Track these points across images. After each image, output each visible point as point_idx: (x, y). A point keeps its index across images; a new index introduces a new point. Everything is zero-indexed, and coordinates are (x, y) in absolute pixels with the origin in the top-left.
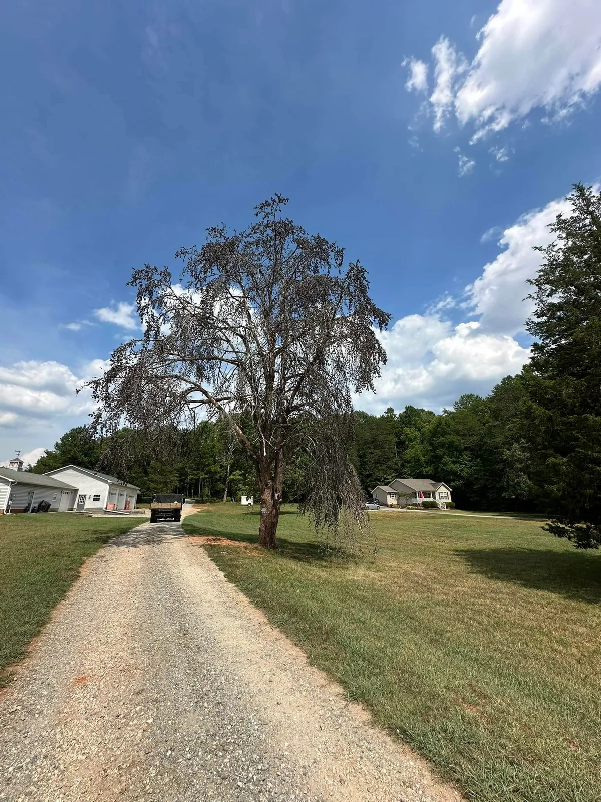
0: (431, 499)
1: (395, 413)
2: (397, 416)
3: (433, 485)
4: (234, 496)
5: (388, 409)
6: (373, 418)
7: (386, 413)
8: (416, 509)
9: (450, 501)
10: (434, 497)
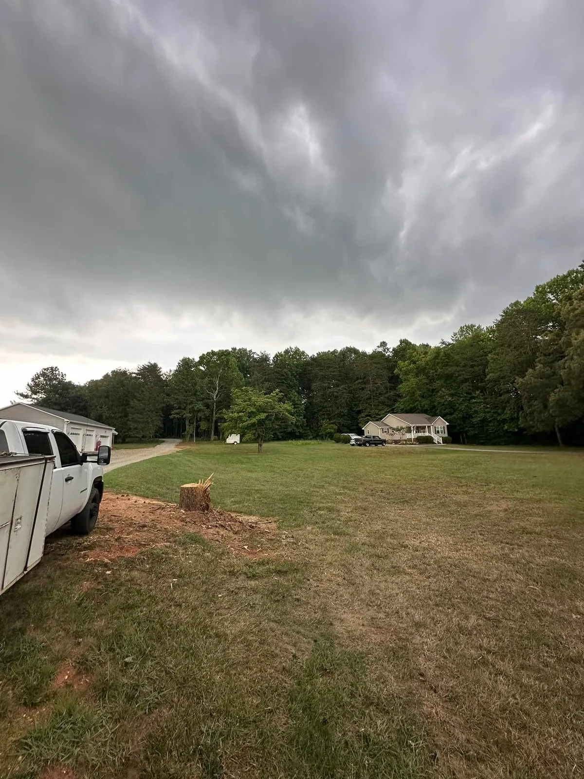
0: (427, 434)
1: (388, 346)
2: (391, 350)
3: (429, 420)
4: (220, 436)
5: (381, 343)
6: (364, 354)
7: (378, 347)
8: (410, 444)
9: (446, 435)
10: (429, 432)
